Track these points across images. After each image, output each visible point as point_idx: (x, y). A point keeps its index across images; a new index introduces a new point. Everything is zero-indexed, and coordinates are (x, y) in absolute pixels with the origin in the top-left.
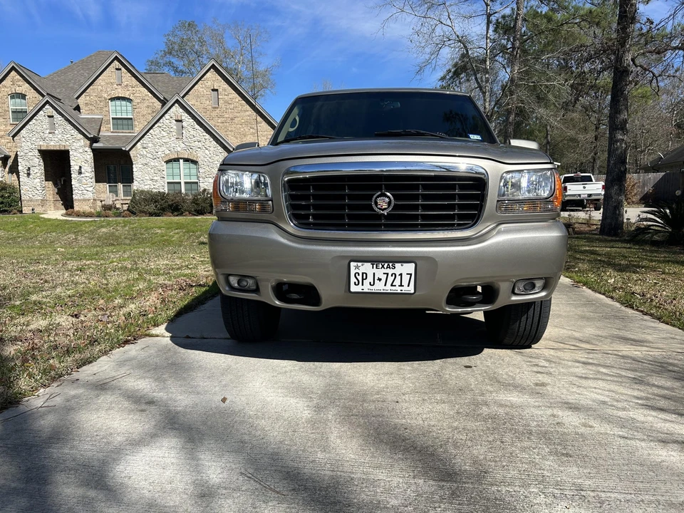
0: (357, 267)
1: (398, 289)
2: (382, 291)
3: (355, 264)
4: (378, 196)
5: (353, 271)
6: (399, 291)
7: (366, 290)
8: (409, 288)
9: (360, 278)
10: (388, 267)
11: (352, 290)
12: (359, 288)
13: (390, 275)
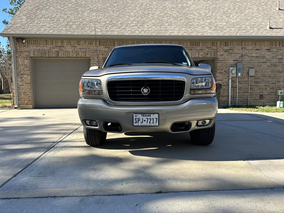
0: (136, 116)
2: (146, 125)
5: (134, 118)
9: (137, 120)
10: (148, 116)
11: (134, 125)
12: (137, 124)
13: (149, 119)
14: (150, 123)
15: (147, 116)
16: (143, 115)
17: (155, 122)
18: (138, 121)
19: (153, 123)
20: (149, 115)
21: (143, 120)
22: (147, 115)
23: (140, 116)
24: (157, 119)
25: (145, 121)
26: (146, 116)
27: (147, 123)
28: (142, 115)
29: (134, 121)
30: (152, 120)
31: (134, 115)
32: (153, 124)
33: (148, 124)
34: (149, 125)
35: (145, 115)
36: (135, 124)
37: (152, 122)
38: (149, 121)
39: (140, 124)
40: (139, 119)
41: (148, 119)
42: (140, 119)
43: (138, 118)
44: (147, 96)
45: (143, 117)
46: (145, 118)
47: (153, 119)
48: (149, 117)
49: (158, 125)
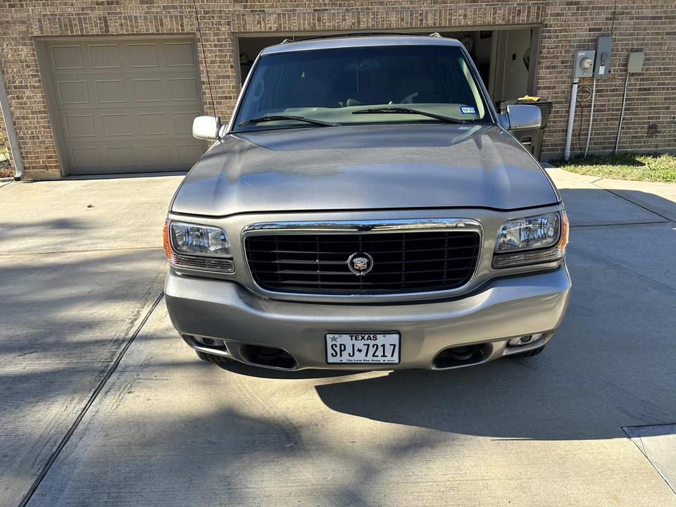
0: (334, 339)
1: (382, 360)
2: (363, 362)
3: (332, 336)
4: (355, 257)
5: (329, 343)
6: (382, 361)
7: (345, 361)
8: (392, 359)
9: (338, 349)
10: (369, 338)
11: (329, 361)
12: (337, 359)
13: (371, 346)
14: (373, 356)
15: (366, 338)
16: (354, 338)
17: (388, 353)
18: (341, 351)
19: (384, 356)
20: (371, 336)
21: (356, 349)
22: (367, 336)
23: (345, 339)
24: (395, 345)
25: (360, 351)
26: (363, 338)
27: (366, 356)
28: (352, 337)
29: (330, 351)
30: (381, 349)
31: (329, 337)
32: (384, 358)
33: (370, 358)
34: (371, 362)
35: (360, 338)
36: (331, 359)
37: (380, 353)
38: (372, 350)
39: (345, 358)
40: (343, 348)
41: (368, 345)
42: (345, 346)
43: (341, 345)
44: (365, 278)
45: (354, 342)
46: (360, 344)
47: (383, 346)
48: (371, 343)
49: (397, 361)
